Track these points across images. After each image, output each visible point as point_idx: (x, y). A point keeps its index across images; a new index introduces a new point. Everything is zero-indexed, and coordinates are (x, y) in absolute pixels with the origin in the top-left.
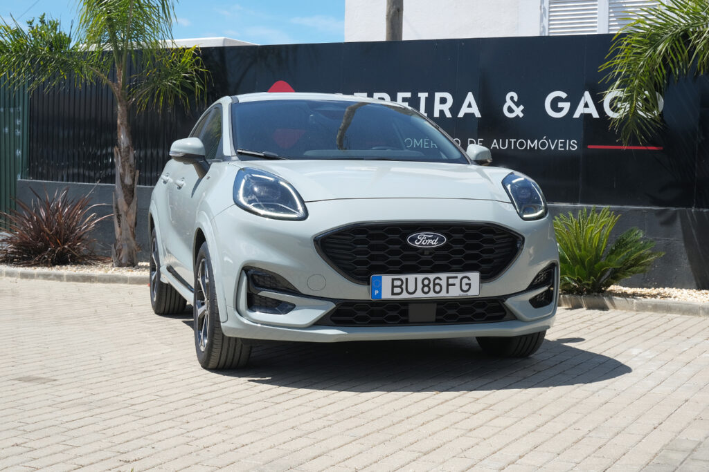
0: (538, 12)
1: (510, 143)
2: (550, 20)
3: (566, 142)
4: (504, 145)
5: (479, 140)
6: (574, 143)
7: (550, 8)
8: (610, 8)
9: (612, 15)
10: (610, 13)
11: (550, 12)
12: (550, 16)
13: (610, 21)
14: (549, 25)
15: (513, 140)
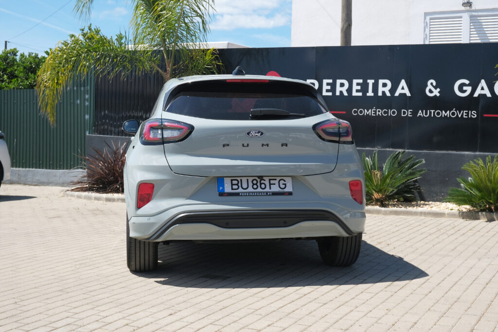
0: (422, 25)
1: (430, 113)
2: (430, 30)
3: (469, 112)
4: (426, 114)
5: (409, 110)
6: (474, 113)
7: (430, 22)
8: (471, 23)
9: (472, 27)
10: (471, 26)
11: (430, 25)
12: (430, 28)
13: (470, 31)
14: (430, 33)
15: (432, 111)
